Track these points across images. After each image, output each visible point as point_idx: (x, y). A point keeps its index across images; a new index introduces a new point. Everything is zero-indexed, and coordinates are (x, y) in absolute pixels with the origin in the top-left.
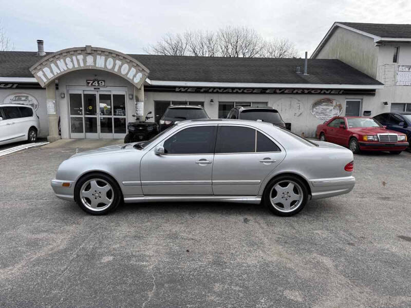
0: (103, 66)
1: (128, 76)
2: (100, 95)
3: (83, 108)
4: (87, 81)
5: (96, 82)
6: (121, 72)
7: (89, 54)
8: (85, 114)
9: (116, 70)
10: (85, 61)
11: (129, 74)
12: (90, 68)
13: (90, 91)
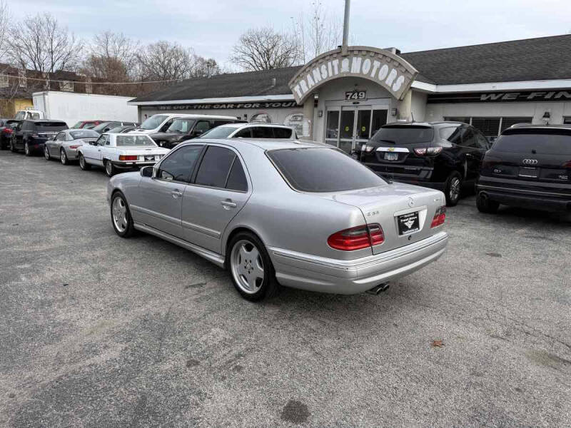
0: (358, 72)
1: (387, 82)
2: (359, 111)
3: (338, 130)
4: (347, 93)
5: (356, 94)
6: (378, 77)
7: (345, 56)
8: (340, 137)
9: (373, 75)
10: (340, 66)
11: (388, 79)
12: (345, 75)
13: (348, 106)
